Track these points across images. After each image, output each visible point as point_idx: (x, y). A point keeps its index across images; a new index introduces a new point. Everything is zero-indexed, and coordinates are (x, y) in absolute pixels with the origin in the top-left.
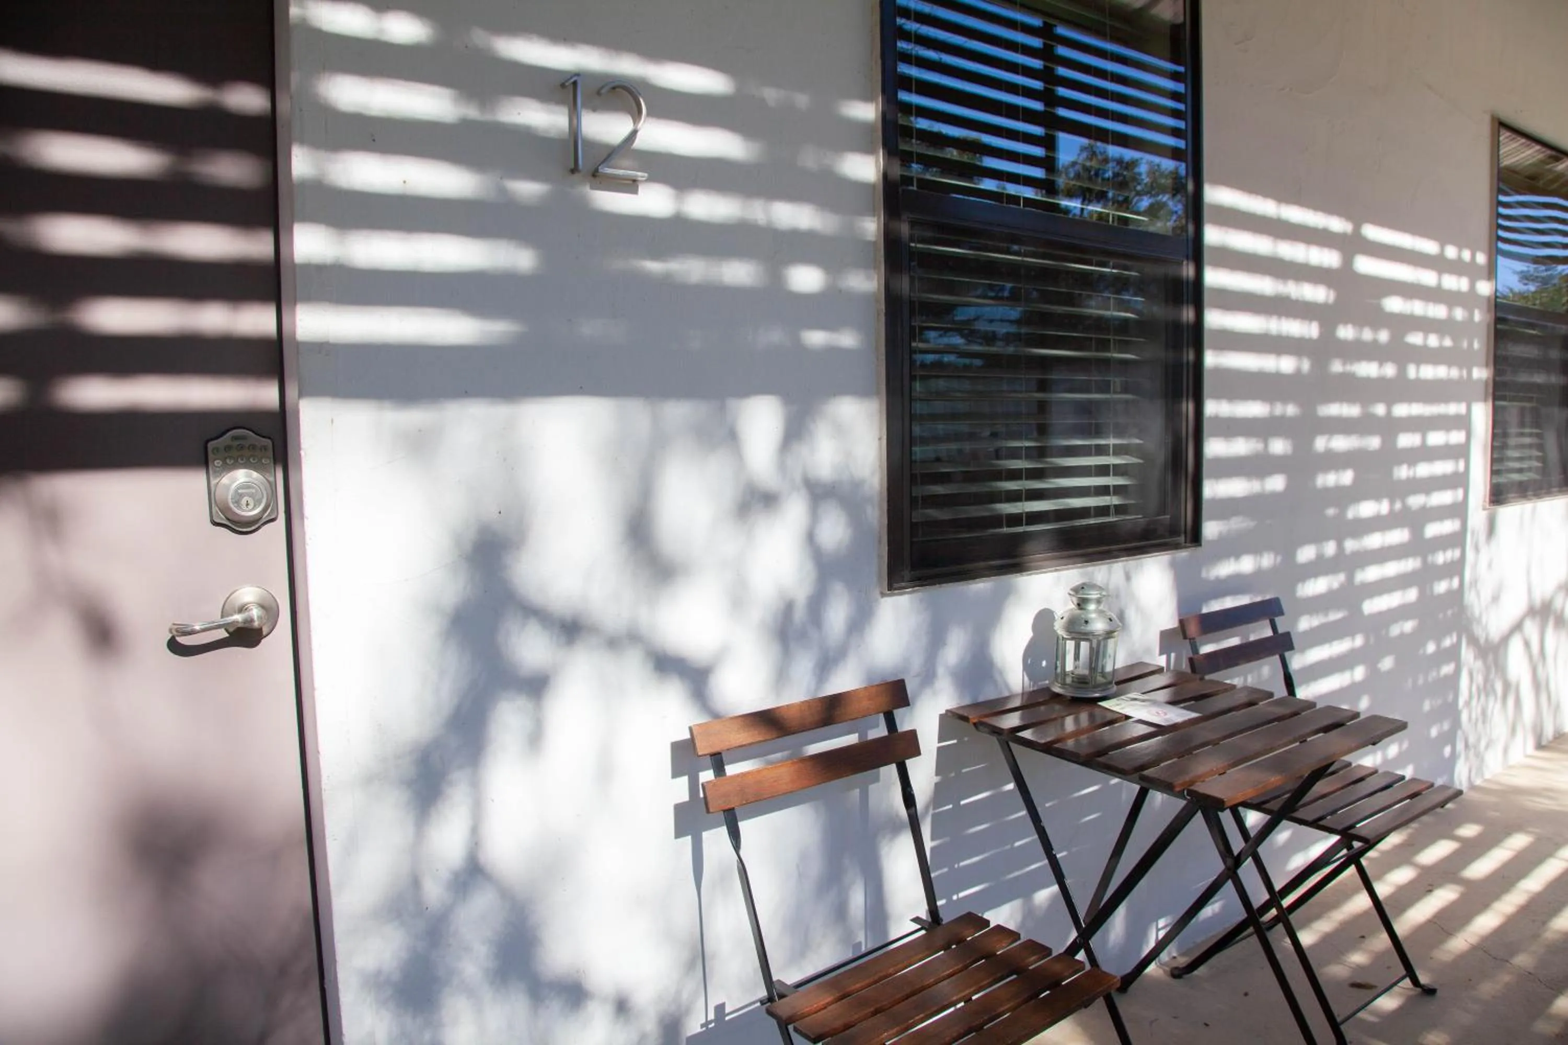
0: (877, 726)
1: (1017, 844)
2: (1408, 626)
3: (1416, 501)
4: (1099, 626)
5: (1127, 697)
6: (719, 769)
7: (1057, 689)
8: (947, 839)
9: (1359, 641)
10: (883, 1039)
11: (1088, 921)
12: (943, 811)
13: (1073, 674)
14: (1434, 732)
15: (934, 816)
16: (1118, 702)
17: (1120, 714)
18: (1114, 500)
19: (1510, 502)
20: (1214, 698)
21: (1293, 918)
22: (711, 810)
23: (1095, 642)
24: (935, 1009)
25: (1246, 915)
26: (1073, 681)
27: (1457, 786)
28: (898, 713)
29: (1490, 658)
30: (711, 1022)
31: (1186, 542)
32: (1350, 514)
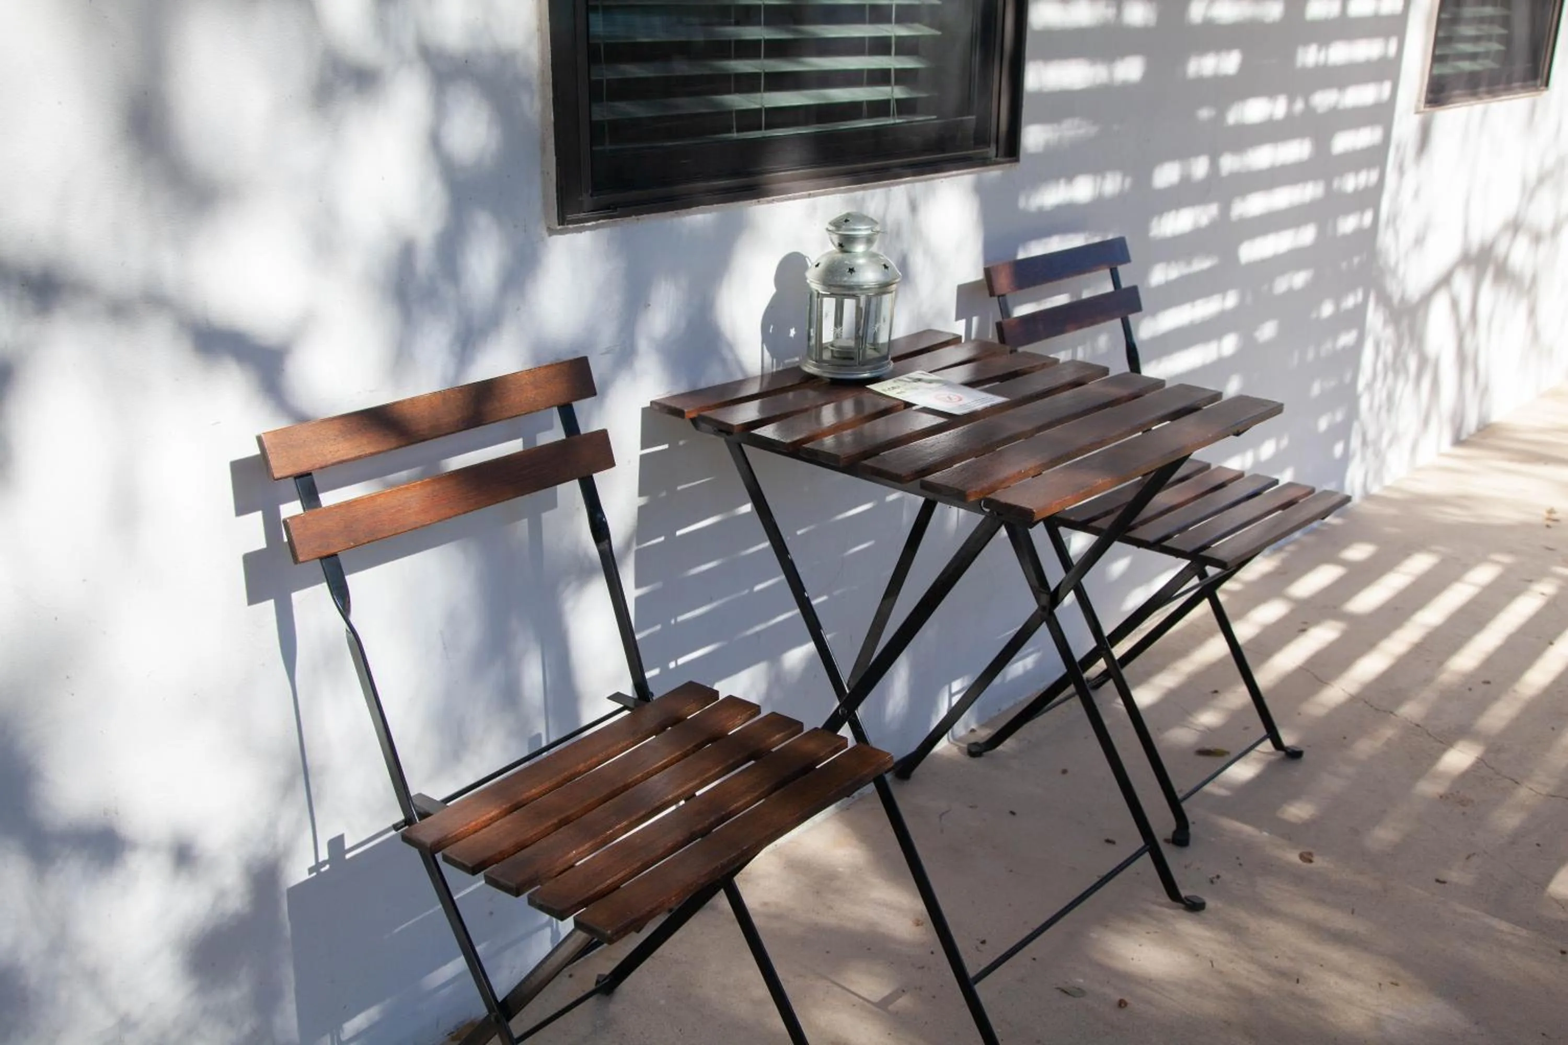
0: (550, 427)
1: (758, 588)
2: (1300, 279)
3: (1324, 99)
4: (869, 276)
5: (909, 378)
6: (309, 496)
7: (810, 368)
8: (658, 585)
9: (1231, 300)
10: (571, 858)
11: (853, 684)
12: (649, 546)
13: (832, 346)
14: (1323, 424)
15: (638, 553)
16: (895, 385)
17: (897, 399)
18: (897, 92)
19: (1452, 103)
20: (1027, 376)
21: (1126, 672)
22: (301, 559)
23: (863, 299)
24: (643, 813)
25: (1065, 670)
26: (833, 357)
27: (1348, 492)
28: (581, 407)
29: (1405, 323)
30: (324, 863)
31: (997, 156)
32: (1232, 117)
